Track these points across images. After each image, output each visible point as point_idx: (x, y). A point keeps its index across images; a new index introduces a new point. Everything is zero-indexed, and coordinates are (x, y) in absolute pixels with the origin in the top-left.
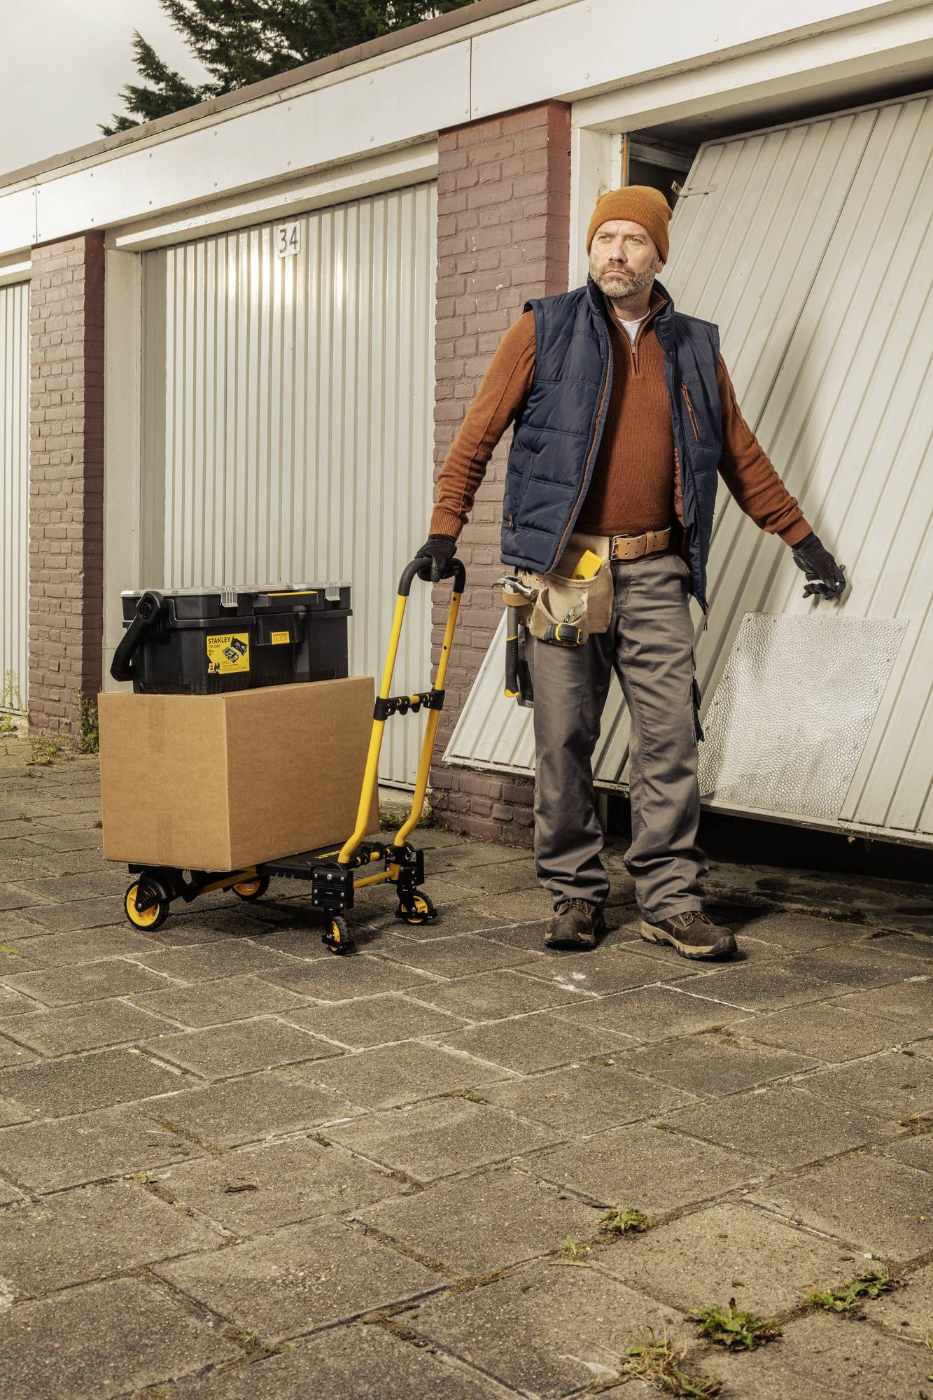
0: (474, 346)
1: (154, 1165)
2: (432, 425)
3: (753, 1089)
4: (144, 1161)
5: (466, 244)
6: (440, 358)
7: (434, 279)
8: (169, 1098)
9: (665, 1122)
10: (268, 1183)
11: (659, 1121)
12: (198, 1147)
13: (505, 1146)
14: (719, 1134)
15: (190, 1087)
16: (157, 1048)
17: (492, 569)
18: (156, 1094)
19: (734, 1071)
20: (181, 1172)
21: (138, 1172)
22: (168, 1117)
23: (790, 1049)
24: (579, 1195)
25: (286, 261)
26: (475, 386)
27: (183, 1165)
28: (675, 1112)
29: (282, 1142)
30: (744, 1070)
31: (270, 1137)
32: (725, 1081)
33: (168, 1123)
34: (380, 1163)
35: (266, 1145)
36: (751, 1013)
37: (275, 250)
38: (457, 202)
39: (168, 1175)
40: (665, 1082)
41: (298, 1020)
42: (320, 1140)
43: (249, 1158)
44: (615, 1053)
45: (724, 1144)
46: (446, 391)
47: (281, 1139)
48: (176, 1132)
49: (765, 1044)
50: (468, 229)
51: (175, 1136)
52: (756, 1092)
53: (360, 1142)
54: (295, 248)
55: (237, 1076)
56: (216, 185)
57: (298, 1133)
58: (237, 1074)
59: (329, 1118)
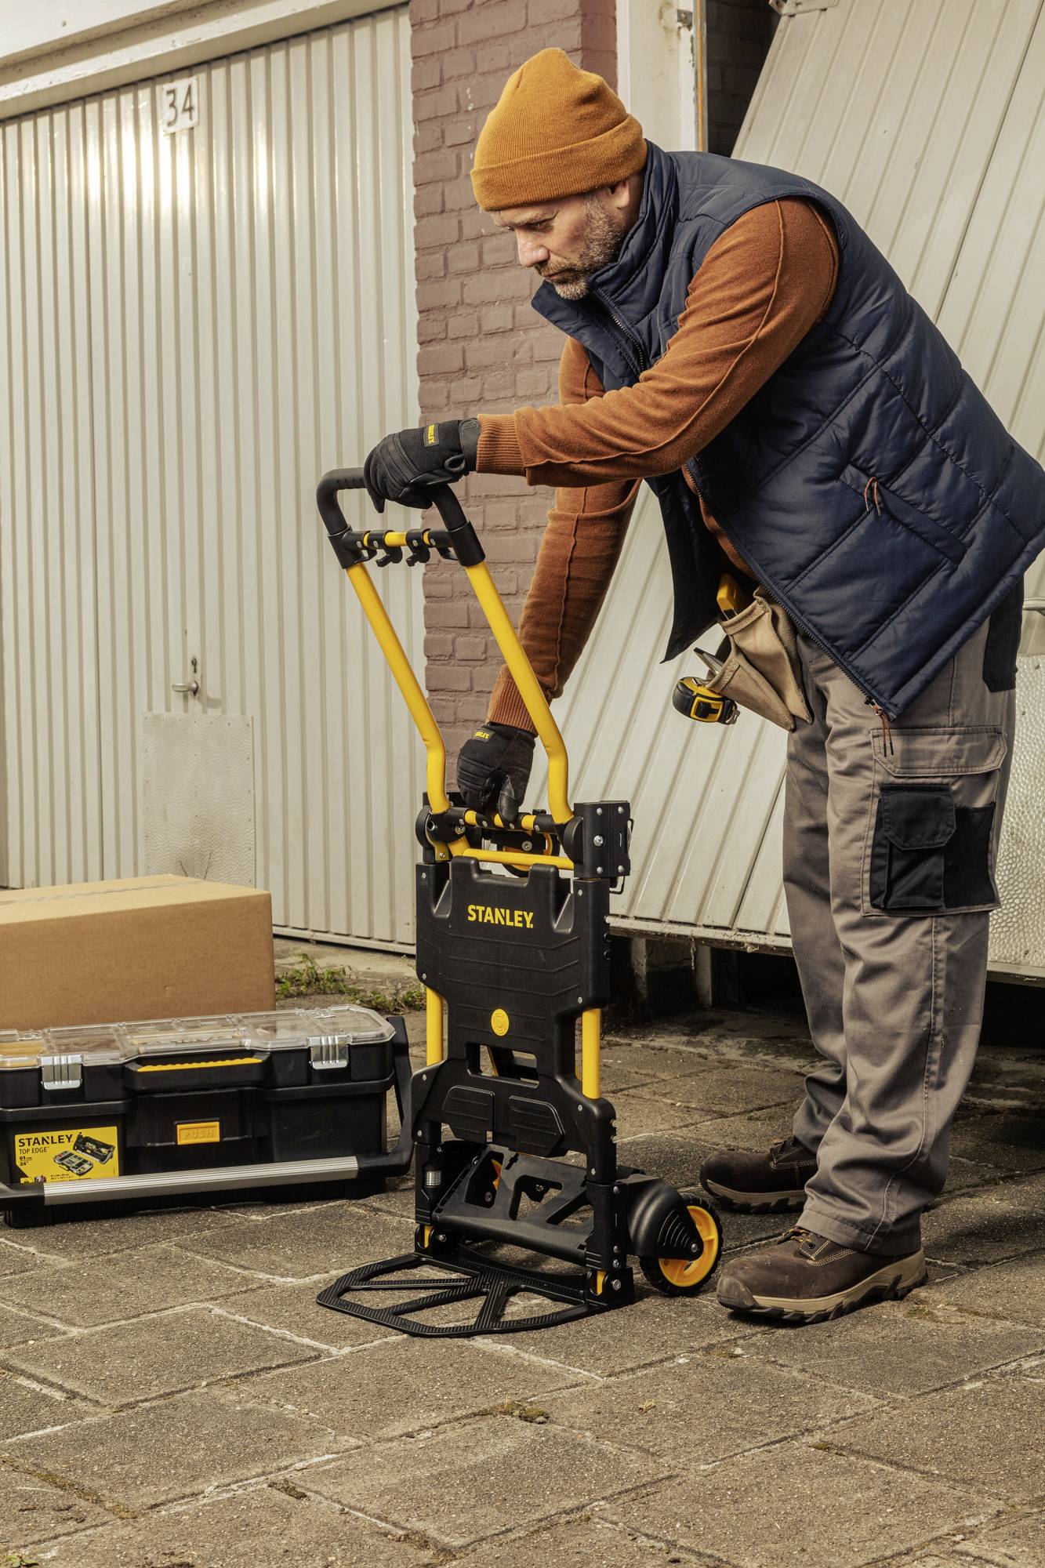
0: (476, 256)
1: (30, 1539)
2: (414, 382)
3: (961, 1382)
4: (14, 1533)
5: (458, 101)
6: (424, 278)
7: (409, 156)
8: (48, 1436)
9: (829, 1438)
10: (212, 1559)
11: (817, 1437)
12: (98, 1509)
13: (580, 1485)
14: (913, 1454)
15: (82, 1419)
16: (26, 1361)
17: (518, 602)
18: (29, 1432)
19: (930, 1358)
20: (74, 1548)
21: (6, 1550)
22: (49, 1465)
23: (1015, 1320)
24: (699, 1555)
25: (177, 140)
26: (479, 319)
27: (76, 1537)
28: (842, 1422)
29: (230, 1495)
30: (945, 1355)
31: (211, 1488)
32: (918, 1373)
33: (49, 1474)
34: (385, 1520)
35: (205, 1501)
36: (951, 1268)
37: (160, 122)
38: (442, 35)
39: (54, 1553)
40: (823, 1377)
41: (245, 1310)
42: (289, 1489)
43: (179, 1522)
44: (744, 1338)
45: (922, 1467)
46: (435, 328)
47: (228, 1491)
48: (62, 1488)
49: (977, 1314)
50: (460, 77)
51: (62, 1493)
52: (968, 1387)
53: (352, 1490)
54: (191, 118)
55: (153, 1399)
56: (64, 24)
57: (253, 1481)
58: (154, 1395)
59: (302, 1456)
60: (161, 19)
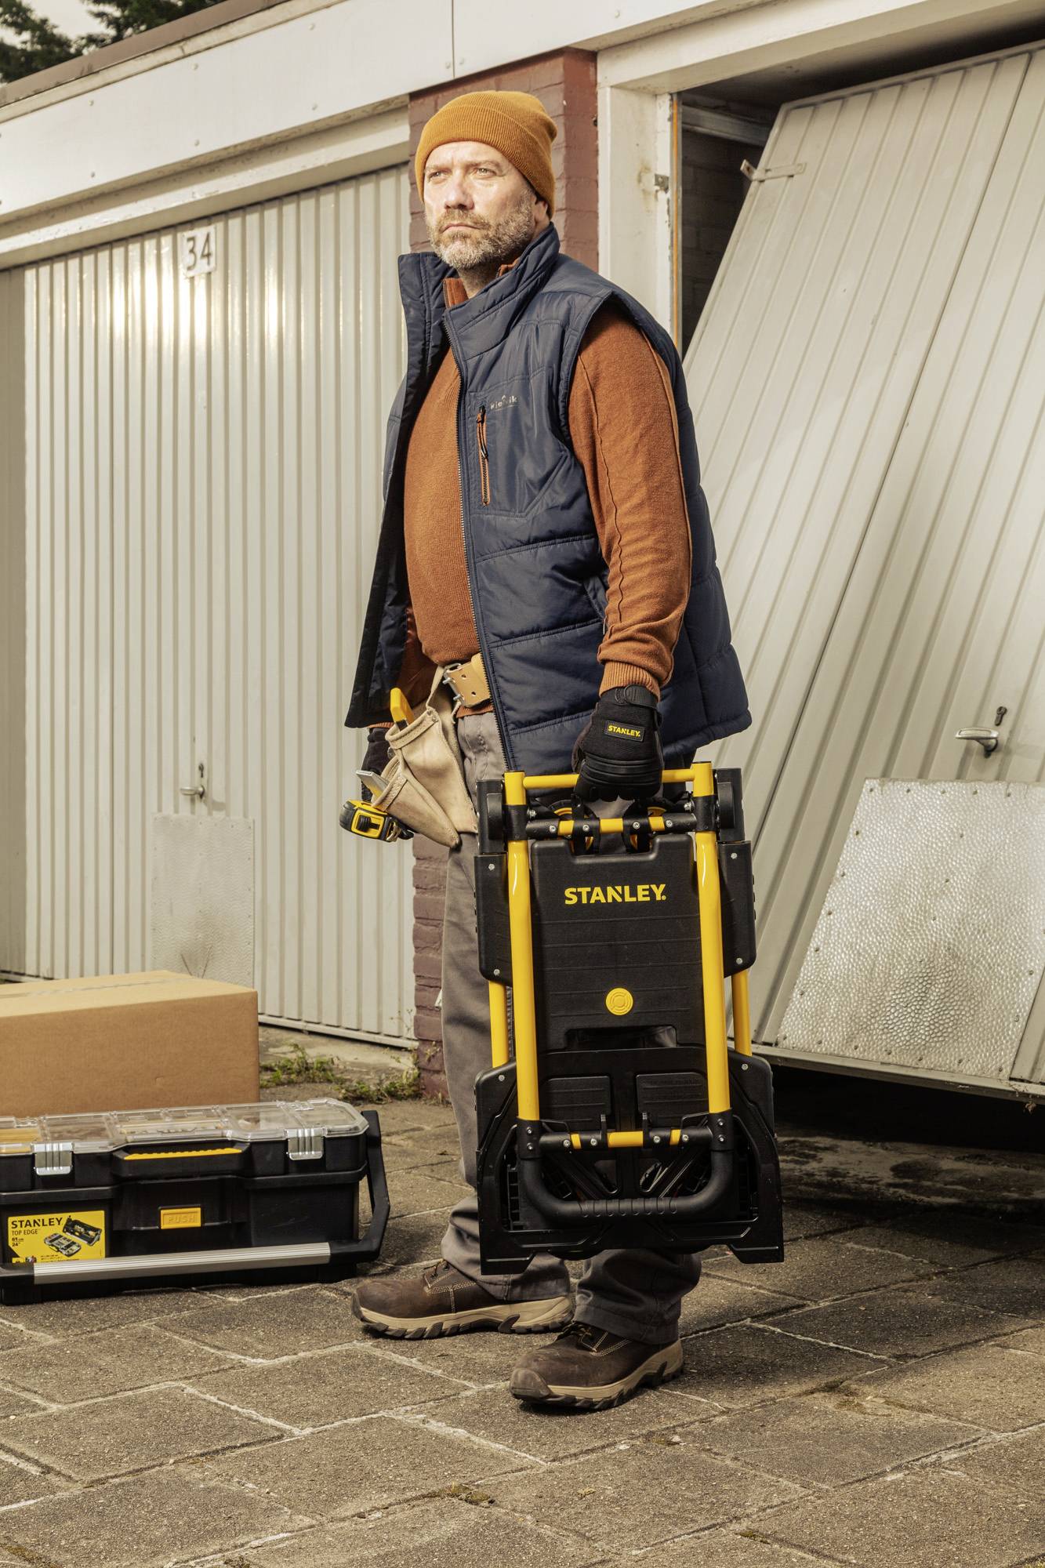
3: (883, 1473)
8: (21, 1510)
9: (755, 1526)
11: (745, 1525)
14: (834, 1542)
15: (54, 1493)
18: (4, 1505)
19: (857, 1449)
22: (19, 1539)
23: (938, 1413)
25: (196, 283)
28: (768, 1511)
30: (871, 1448)
31: (170, 1564)
32: (843, 1463)
33: (19, 1548)
36: (882, 1361)
37: (181, 266)
40: (755, 1466)
41: (216, 1389)
42: (244, 1567)
44: (682, 1425)
45: (840, 1556)
48: (30, 1561)
49: (902, 1406)
52: (889, 1478)
54: (209, 263)
55: (123, 1475)
56: (93, 175)
57: (211, 1557)
58: (123, 1471)
59: (258, 1535)
60: (182, 172)
